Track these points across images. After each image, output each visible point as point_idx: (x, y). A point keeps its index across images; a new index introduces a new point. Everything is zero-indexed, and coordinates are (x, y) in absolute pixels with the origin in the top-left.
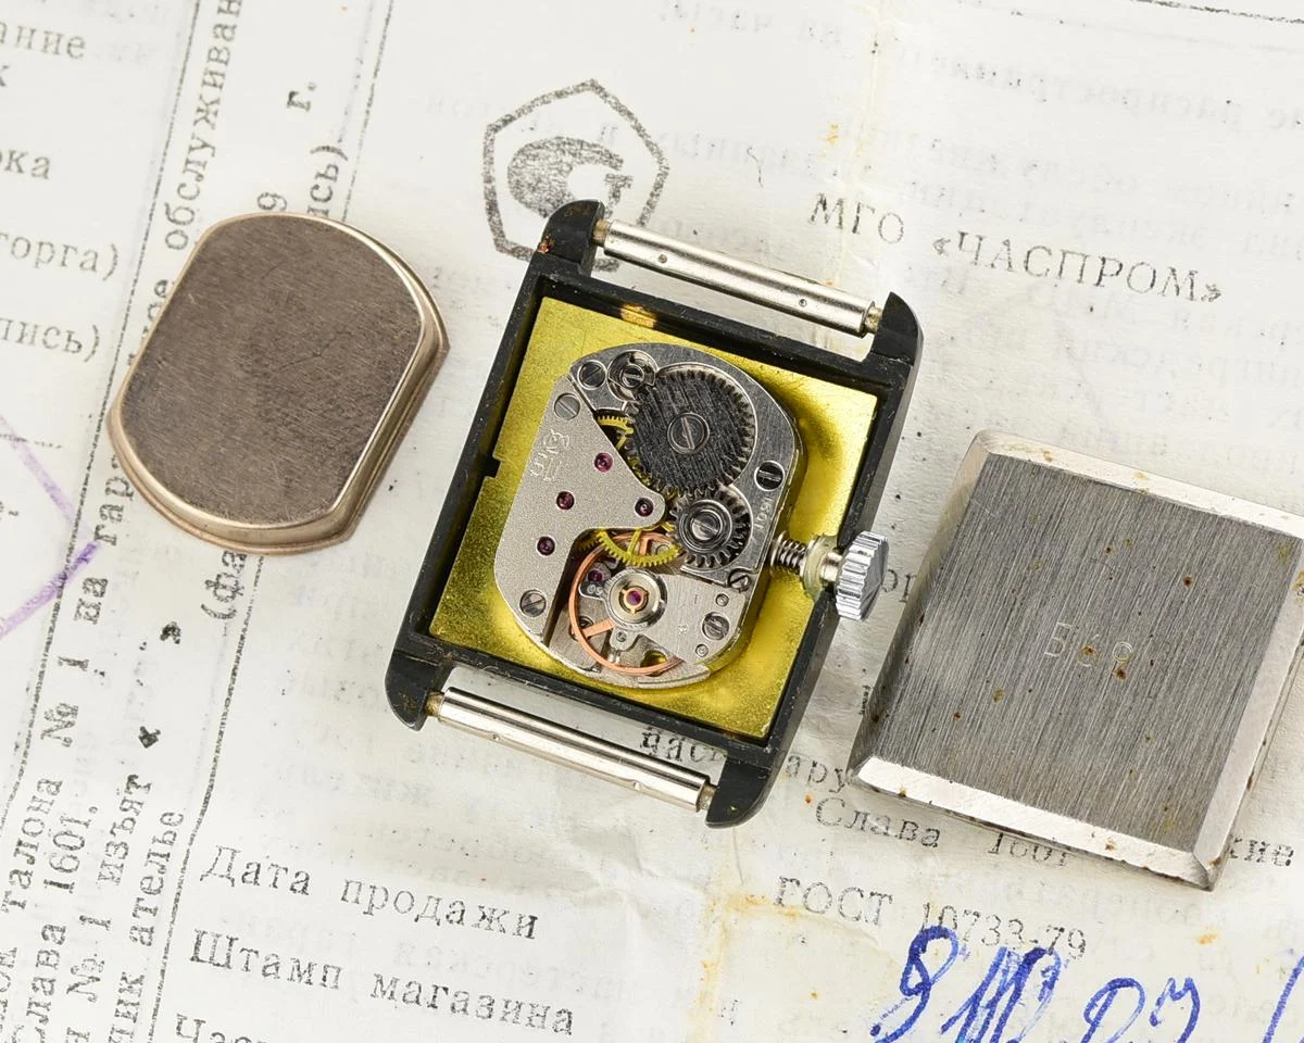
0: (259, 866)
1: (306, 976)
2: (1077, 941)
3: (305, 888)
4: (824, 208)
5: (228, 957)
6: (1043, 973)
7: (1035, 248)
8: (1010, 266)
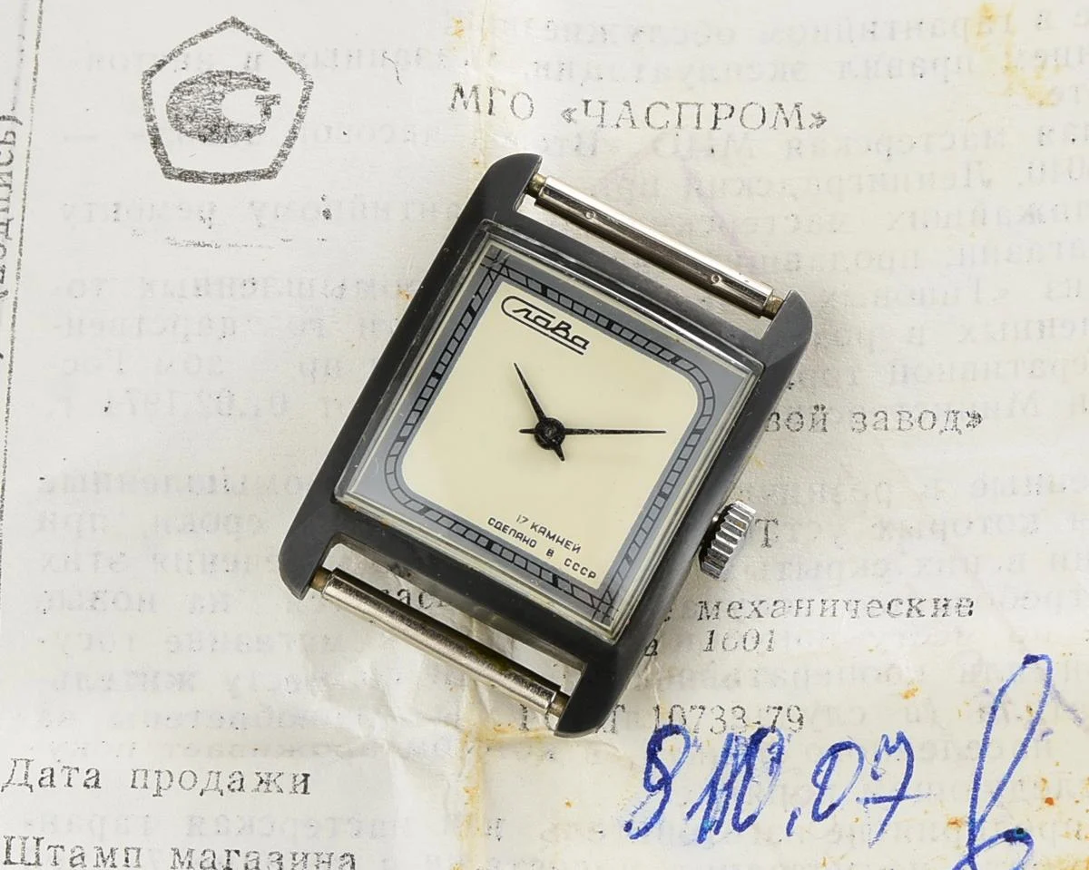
0: (52, 770)
1: (109, 862)
2: (795, 715)
3: (97, 783)
4: (462, 96)
5: (37, 856)
6: (770, 750)
7: (653, 104)
8: (633, 124)
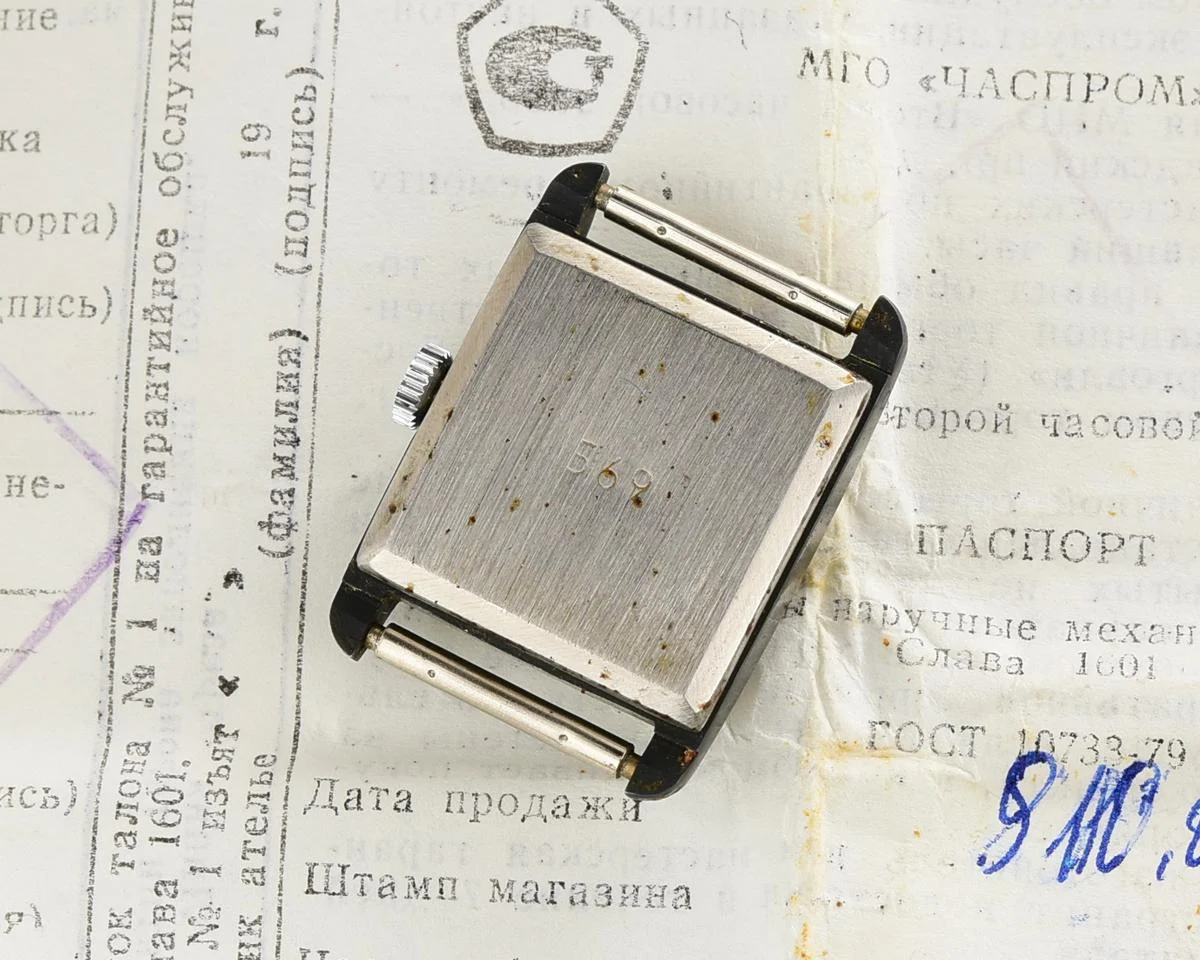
0: (359, 791)
1: (422, 893)
2: (1177, 750)
3: (408, 806)
4: (812, 62)
5: (343, 885)
6: (1142, 787)
7: (1019, 73)
8: (997, 94)
